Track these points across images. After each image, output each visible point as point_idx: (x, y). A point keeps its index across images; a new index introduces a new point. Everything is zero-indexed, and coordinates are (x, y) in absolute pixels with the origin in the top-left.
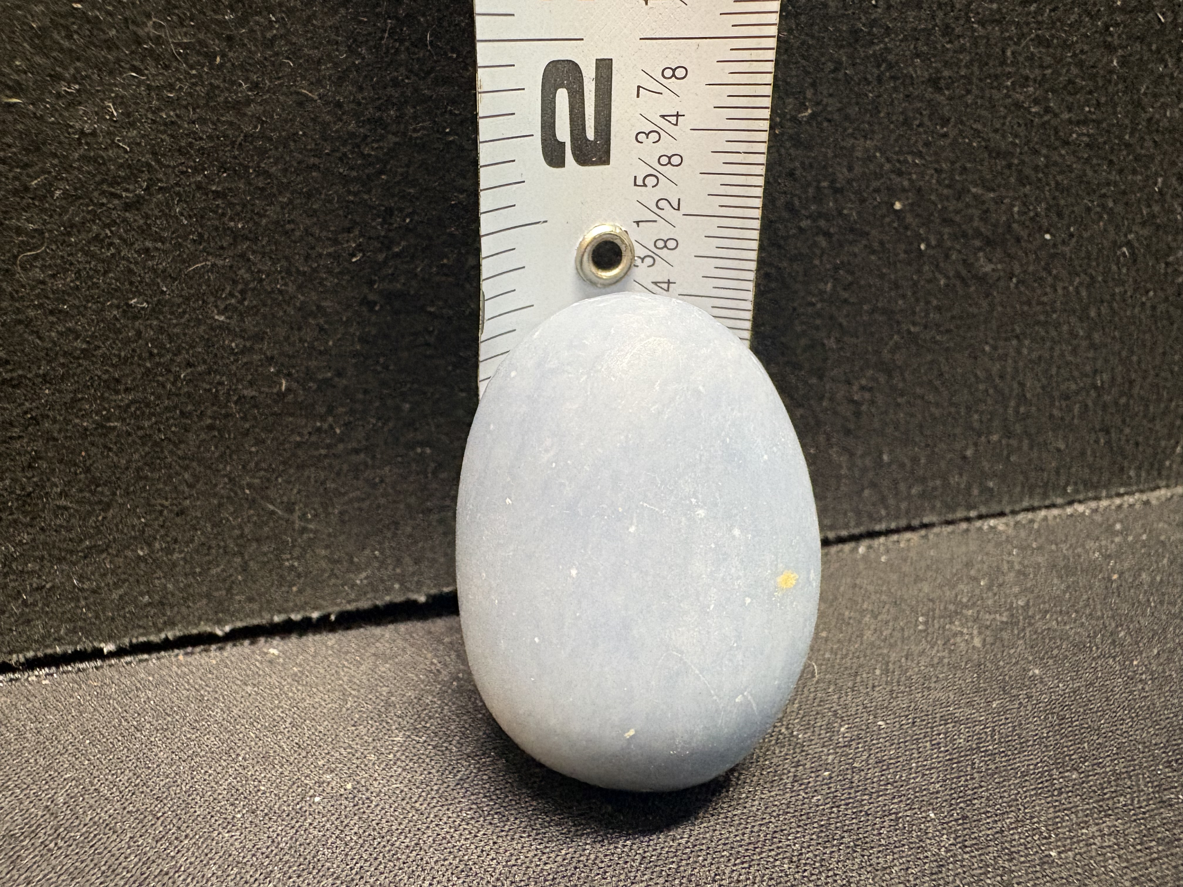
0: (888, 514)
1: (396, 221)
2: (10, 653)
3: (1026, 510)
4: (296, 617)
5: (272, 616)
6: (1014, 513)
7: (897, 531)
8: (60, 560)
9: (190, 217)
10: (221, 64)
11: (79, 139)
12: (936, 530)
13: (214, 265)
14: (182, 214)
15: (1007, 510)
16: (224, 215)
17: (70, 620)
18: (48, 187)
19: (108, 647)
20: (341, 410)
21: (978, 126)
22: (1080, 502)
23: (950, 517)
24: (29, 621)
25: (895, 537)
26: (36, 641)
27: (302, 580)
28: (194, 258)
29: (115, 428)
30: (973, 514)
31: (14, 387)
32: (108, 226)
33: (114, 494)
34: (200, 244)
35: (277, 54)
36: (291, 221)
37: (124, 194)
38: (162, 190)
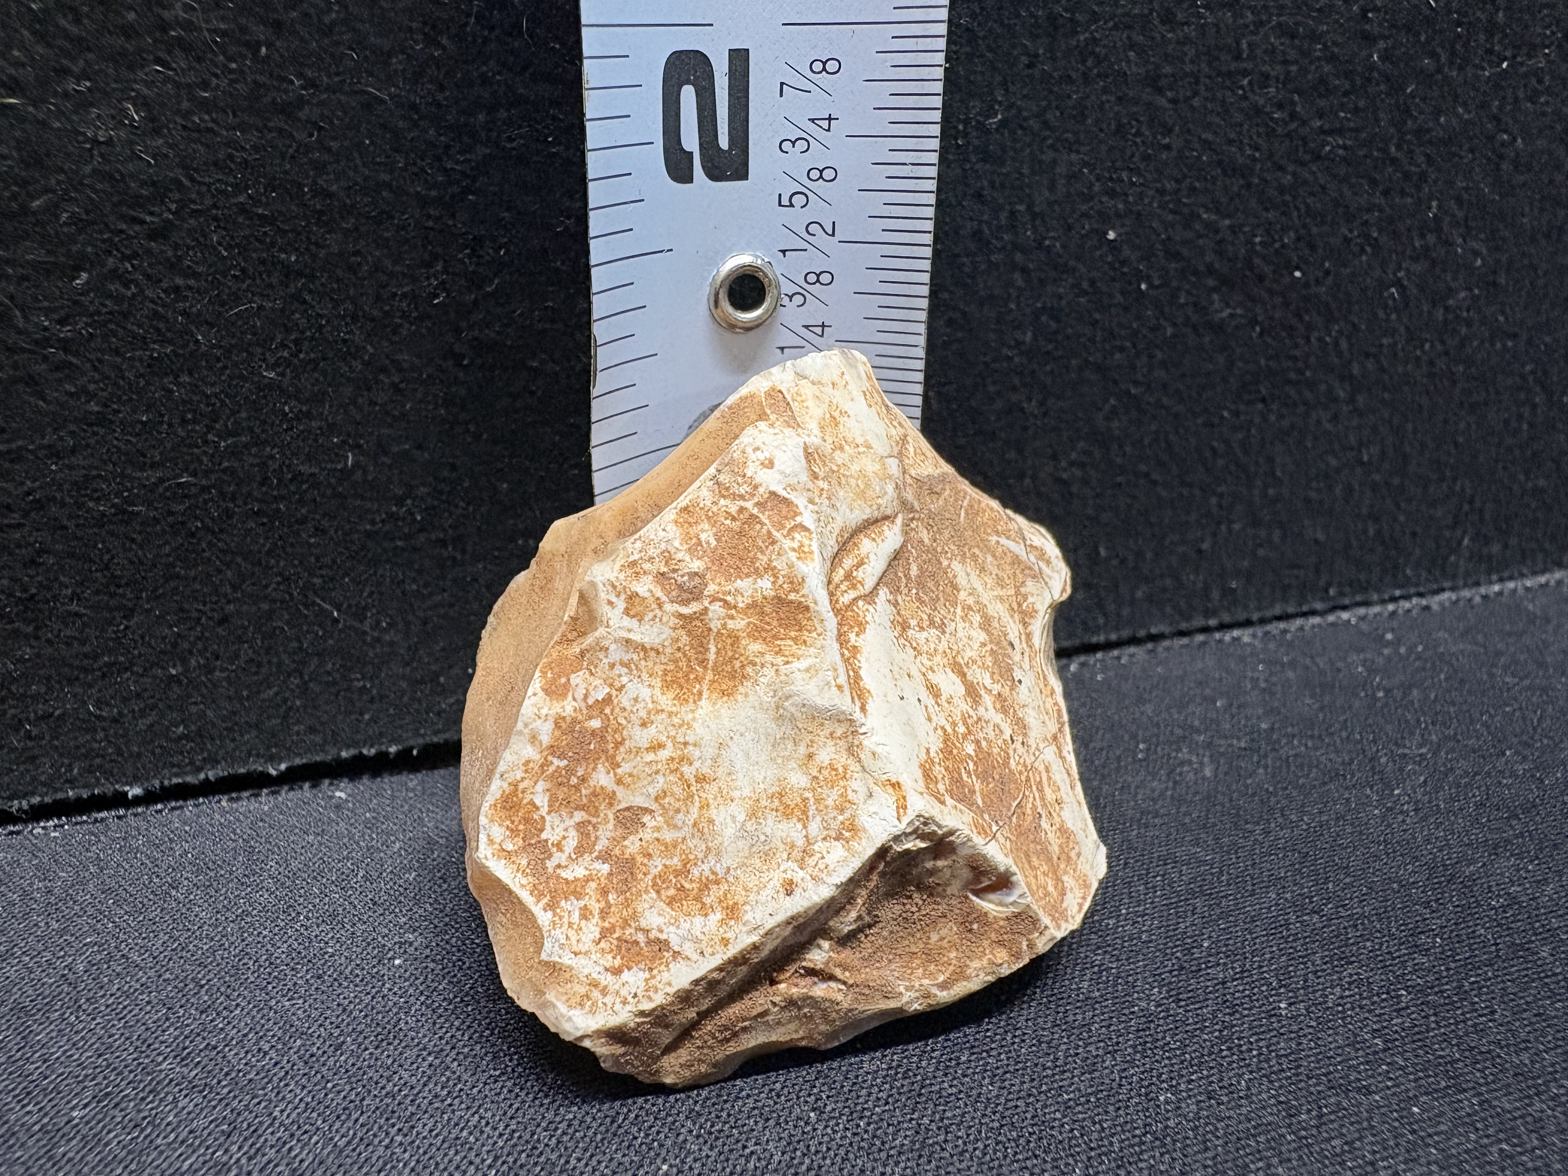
0: (1106, 624)
1: (488, 253)
2: (11, 798)
3: (1279, 618)
4: (369, 751)
5: (340, 750)
6: (1263, 621)
7: (1118, 644)
8: (70, 681)
9: (231, 247)
10: (267, 56)
11: (90, 150)
12: (1166, 643)
13: (261, 308)
14: (220, 243)
15: (1255, 617)
16: (273, 244)
17: (86, 756)
18: (53, 209)
19: (135, 791)
20: (423, 490)
21: (1210, 137)
22: (1344, 608)
23: (1184, 626)
24: (33, 758)
25: (1116, 653)
26: (44, 784)
27: (375, 706)
28: (237, 299)
29: (138, 513)
30: (1213, 622)
31: (12, 461)
32: (129, 258)
33: (139, 598)
34: (243, 282)
35: (338, 43)
36: (357, 253)
37: (148, 219)
38: (195, 213)
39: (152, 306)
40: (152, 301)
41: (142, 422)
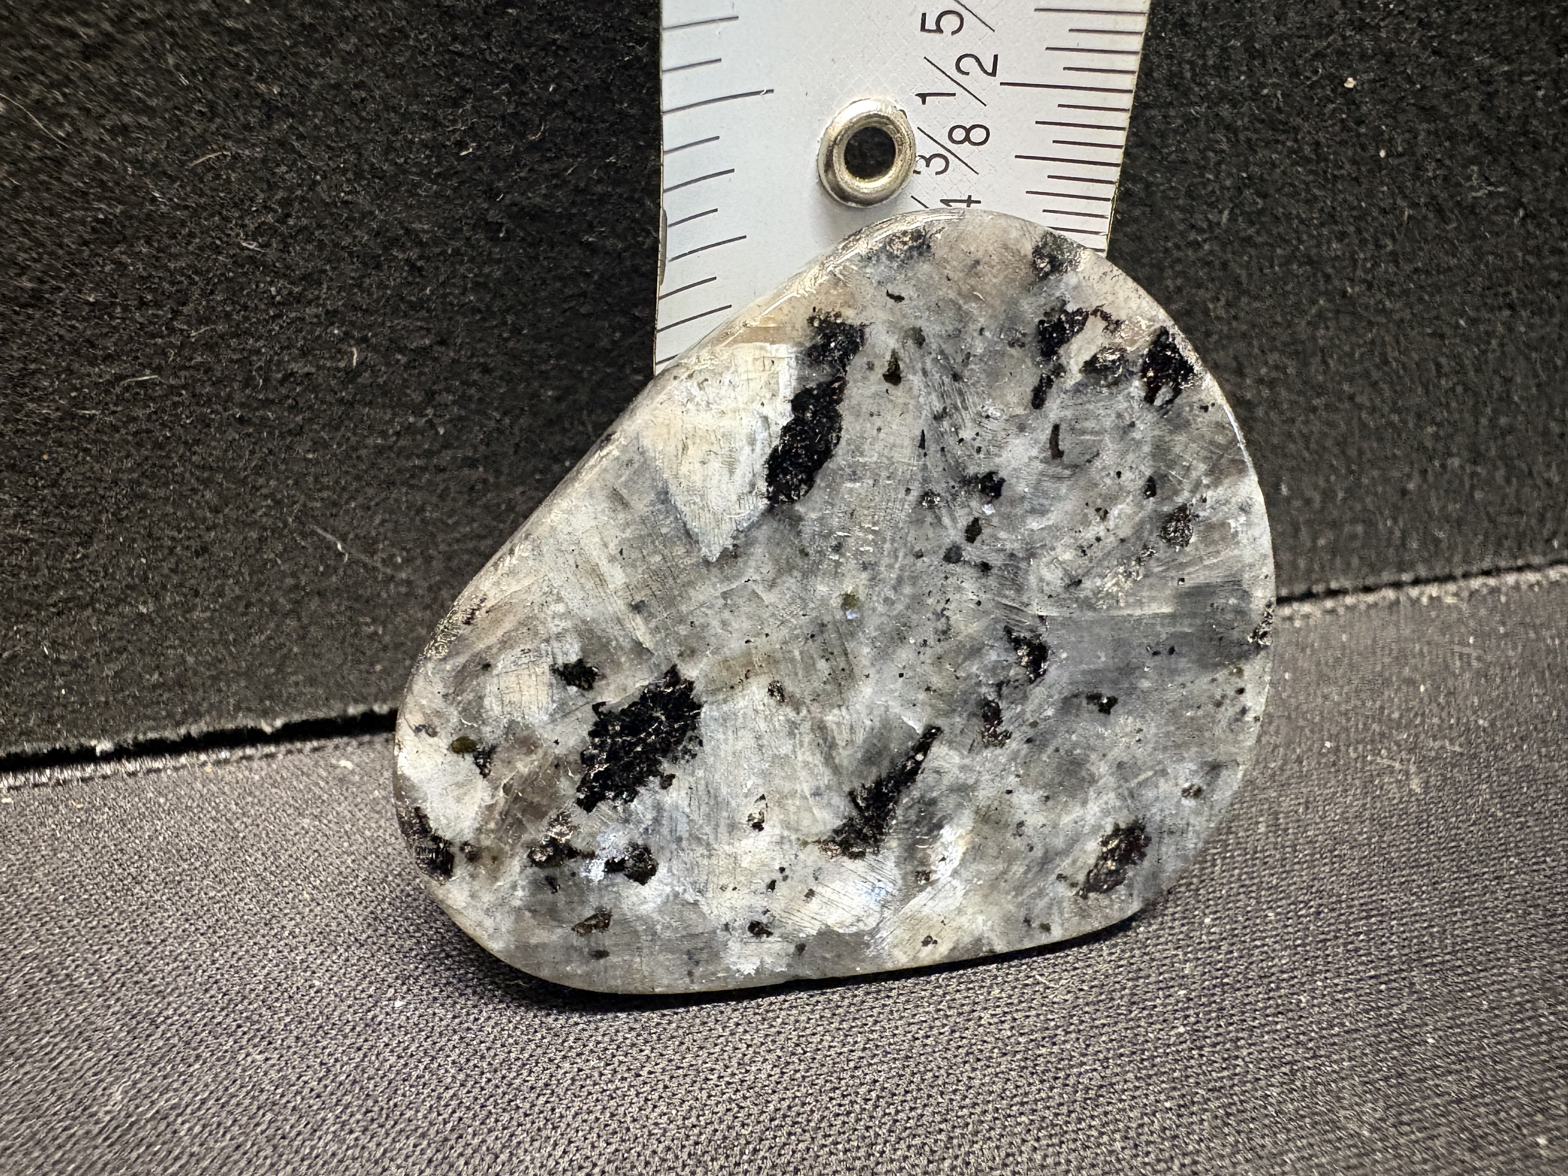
1: (532, 88)
3: (1487, 573)
4: (383, 709)
5: (347, 705)
6: (1466, 576)
8: (22, 618)
9: (194, 73)
12: (1349, 600)
13: (236, 157)
14: (178, 67)
15: (1459, 572)
16: (248, 70)
17: (42, 706)
19: (103, 746)
20: (447, 397)
23: (1371, 580)
27: (390, 656)
28: (203, 143)
29: (92, 418)
30: (1406, 577)
32: (58, 86)
33: (99, 521)
34: (211, 120)
36: (358, 86)
37: (81, 31)
38: (145, 24)
39: (93, 151)
40: (95, 145)
41: (87, 303)
